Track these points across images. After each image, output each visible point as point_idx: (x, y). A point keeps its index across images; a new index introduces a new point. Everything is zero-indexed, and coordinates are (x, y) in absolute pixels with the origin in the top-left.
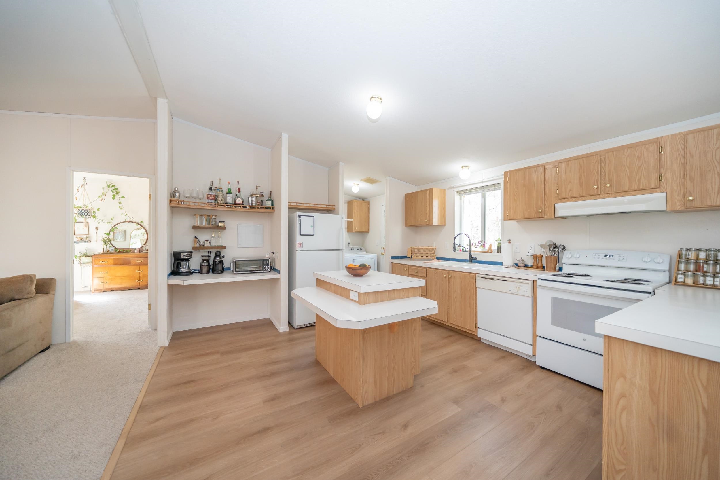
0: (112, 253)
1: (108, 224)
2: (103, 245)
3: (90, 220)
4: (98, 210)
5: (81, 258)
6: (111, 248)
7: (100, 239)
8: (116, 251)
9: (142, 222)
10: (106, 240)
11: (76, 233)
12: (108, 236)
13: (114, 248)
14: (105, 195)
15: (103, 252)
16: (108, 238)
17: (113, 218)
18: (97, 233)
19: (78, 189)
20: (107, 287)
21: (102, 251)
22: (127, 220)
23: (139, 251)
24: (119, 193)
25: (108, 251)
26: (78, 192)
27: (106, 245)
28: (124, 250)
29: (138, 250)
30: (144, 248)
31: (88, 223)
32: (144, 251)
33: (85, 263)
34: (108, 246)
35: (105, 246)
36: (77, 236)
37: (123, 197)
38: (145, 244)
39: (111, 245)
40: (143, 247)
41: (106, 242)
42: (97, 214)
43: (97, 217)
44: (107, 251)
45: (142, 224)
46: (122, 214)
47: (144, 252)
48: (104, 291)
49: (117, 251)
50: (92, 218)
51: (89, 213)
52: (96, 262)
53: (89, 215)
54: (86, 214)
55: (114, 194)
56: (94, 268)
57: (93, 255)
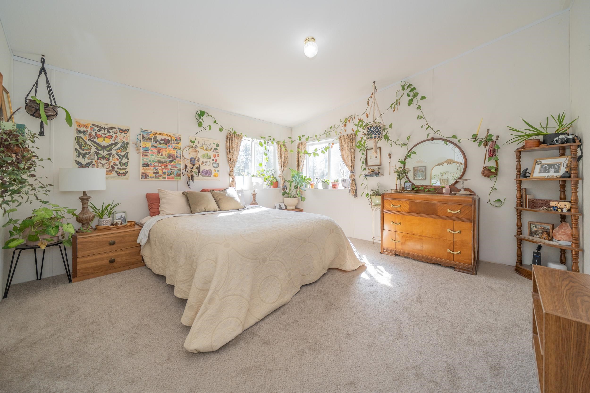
0: (408, 192)
1: (403, 146)
2: (396, 179)
3: (382, 143)
4: (391, 126)
5: (373, 197)
6: (406, 184)
7: (393, 170)
8: (413, 189)
9: (454, 137)
10: (400, 171)
11: (369, 164)
12: (402, 166)
13: (410, 184)
14: (399, 103)
15: (397, 190)
16: (403, 168)
17: (410, 136)
18: (390, 161)
19: (368, 102)
20: (399, 247)
21: (395, 189)
22: (430, 137)
23: (451, 192)
24: (417, 93)
25: (403, 188)
26: (369, 105)
27: (401, 179)
28: (425, 188)
29: (449, 188)
30: (458, 186)
31: (380, 148)
32: (460, 190)
33: (375, 205)
34: (403, 180)
35: (399, 180)
36: (370, 168)
37: (423, 98)
38: (461, 178)
39: (407, 180)
40: (457, 182)
41: (401, 175)
42: (390, 132)
43: (389, 138)
44: (402, 188)
45: (455, 141)
46: (422, 127)
47: (460, 193)
48: (396, 255)
49: (415, 189)
50: (383, 140)
51: (379, 130)
52: (387, 205)
53: (379, 134)
54: (375, 132)
55: (410, 98)
56: (383, 214)
57: (384, 194)
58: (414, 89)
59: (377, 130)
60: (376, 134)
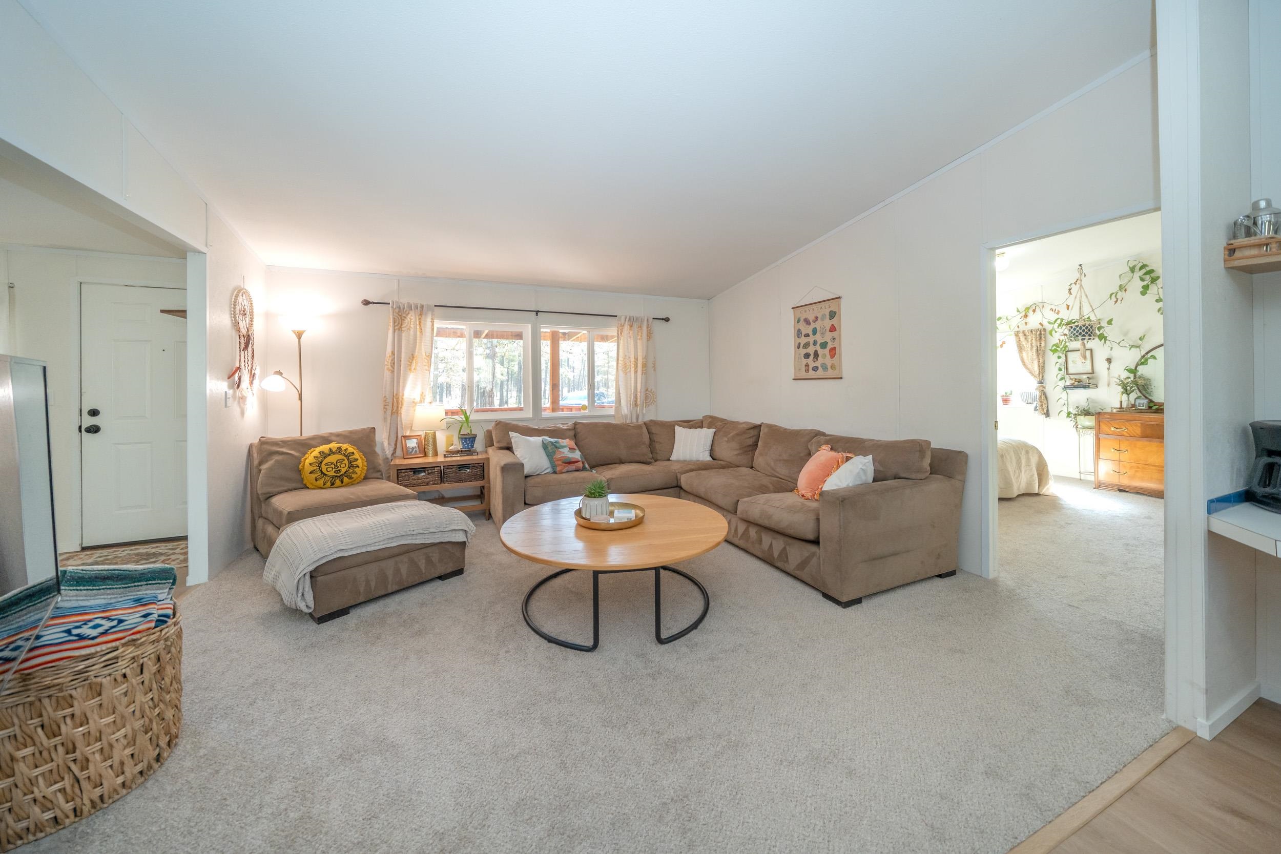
0: (1141, 411)
1: (1132, 349)
2: (1120, 393)
3: (1093, 344)
4: (1110, 322)
5: (1078, 417)
6: (1138, 401)
7: (1114, 381)
8: (1150, 408)
10: (1128, 383)
11: (1070, 371)
12: (1132, 376)
13: (1145, 401)
14: (1125, 290)
15: (1121, 408)
16: (1132, 379)
17: (1144, 336)
18: (1109, 369)
19: (1070, 290)
20: (1125, 482)
21: (1119, 406)
24: (1158, 278)
25: (1133, 406)
26: (1071, 294)
27: (1128, 395)
31: (1091, 350)
33: (1084, 428)
34: (1133, 396)
35: (1125, 396)
36: (1072, 377)
39: (1139, 394)
41: (1128, 388)
42: (1107, 331)
43: (1108, 338)
44: (1131, 406)
48: (1121, 491)
49: (1154, 408)
50: (1097, 339)
51: (1089, 330)
52: (1104, 427)
53: (1090, 335)
54: (1083, 333)
55: (1145, 283)
56: (1098, 439)
57: (1099, 413)
58: (1152, 271)
59: (1086, 331)
60: (1084, 335)
